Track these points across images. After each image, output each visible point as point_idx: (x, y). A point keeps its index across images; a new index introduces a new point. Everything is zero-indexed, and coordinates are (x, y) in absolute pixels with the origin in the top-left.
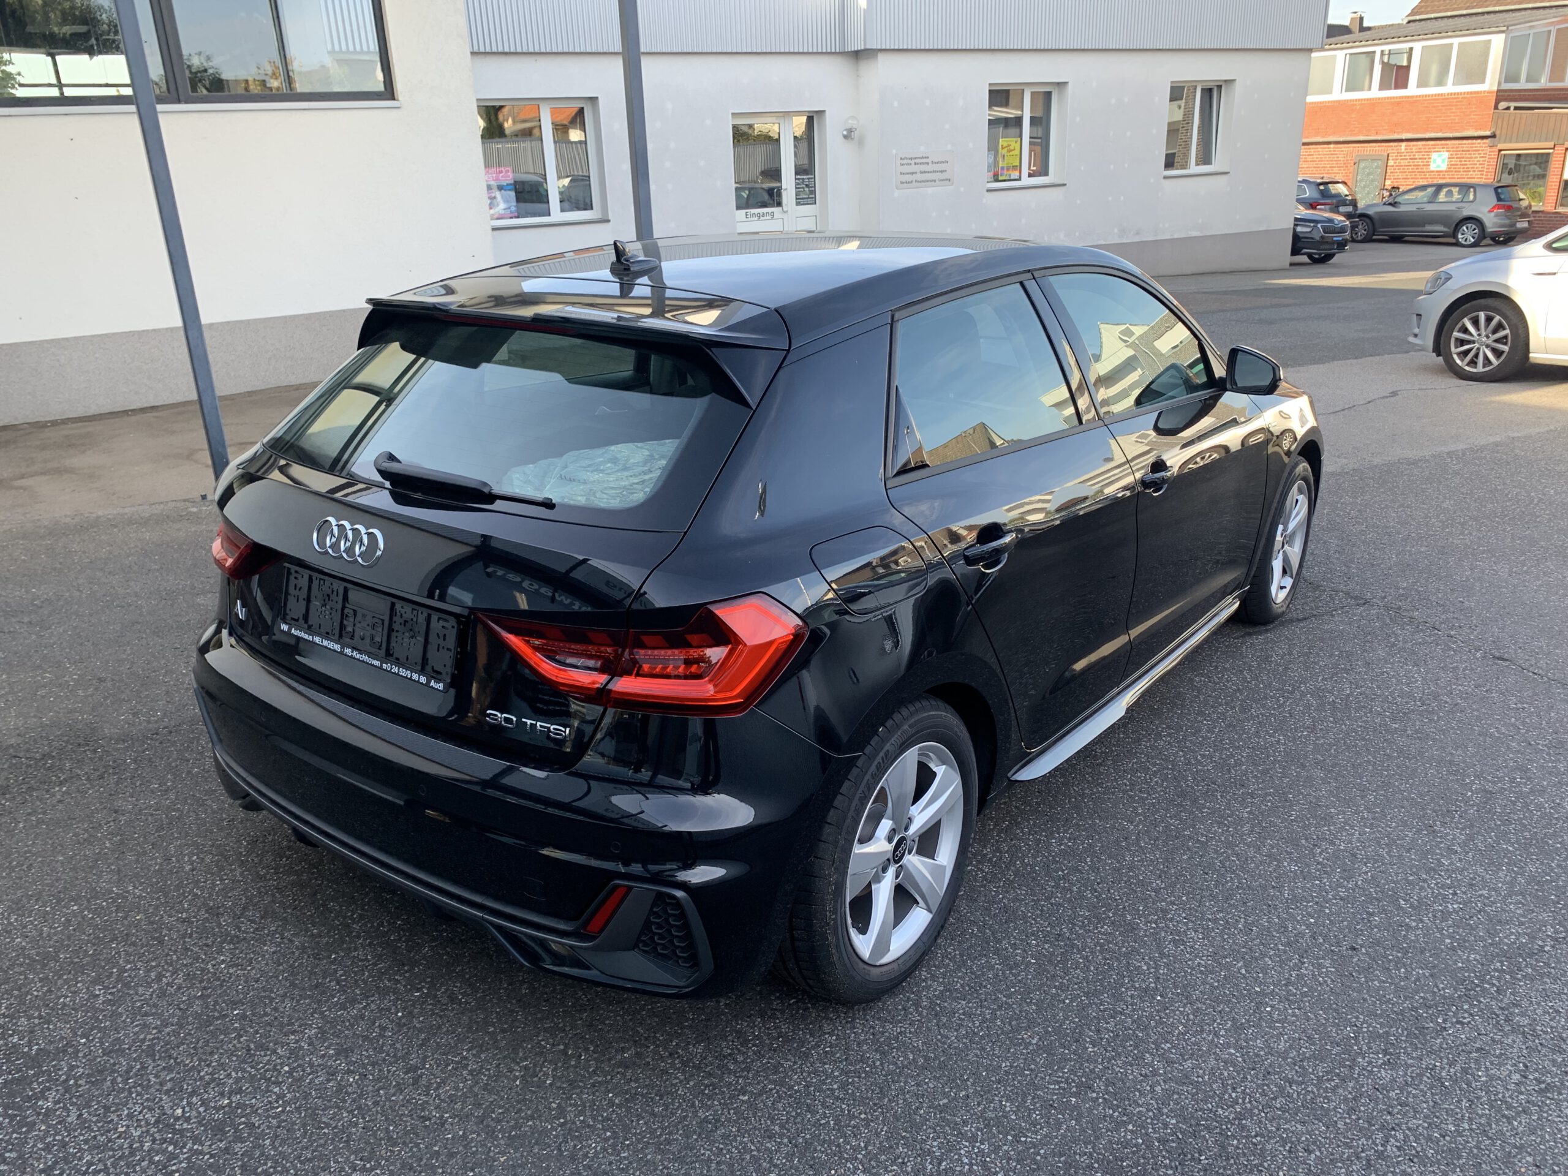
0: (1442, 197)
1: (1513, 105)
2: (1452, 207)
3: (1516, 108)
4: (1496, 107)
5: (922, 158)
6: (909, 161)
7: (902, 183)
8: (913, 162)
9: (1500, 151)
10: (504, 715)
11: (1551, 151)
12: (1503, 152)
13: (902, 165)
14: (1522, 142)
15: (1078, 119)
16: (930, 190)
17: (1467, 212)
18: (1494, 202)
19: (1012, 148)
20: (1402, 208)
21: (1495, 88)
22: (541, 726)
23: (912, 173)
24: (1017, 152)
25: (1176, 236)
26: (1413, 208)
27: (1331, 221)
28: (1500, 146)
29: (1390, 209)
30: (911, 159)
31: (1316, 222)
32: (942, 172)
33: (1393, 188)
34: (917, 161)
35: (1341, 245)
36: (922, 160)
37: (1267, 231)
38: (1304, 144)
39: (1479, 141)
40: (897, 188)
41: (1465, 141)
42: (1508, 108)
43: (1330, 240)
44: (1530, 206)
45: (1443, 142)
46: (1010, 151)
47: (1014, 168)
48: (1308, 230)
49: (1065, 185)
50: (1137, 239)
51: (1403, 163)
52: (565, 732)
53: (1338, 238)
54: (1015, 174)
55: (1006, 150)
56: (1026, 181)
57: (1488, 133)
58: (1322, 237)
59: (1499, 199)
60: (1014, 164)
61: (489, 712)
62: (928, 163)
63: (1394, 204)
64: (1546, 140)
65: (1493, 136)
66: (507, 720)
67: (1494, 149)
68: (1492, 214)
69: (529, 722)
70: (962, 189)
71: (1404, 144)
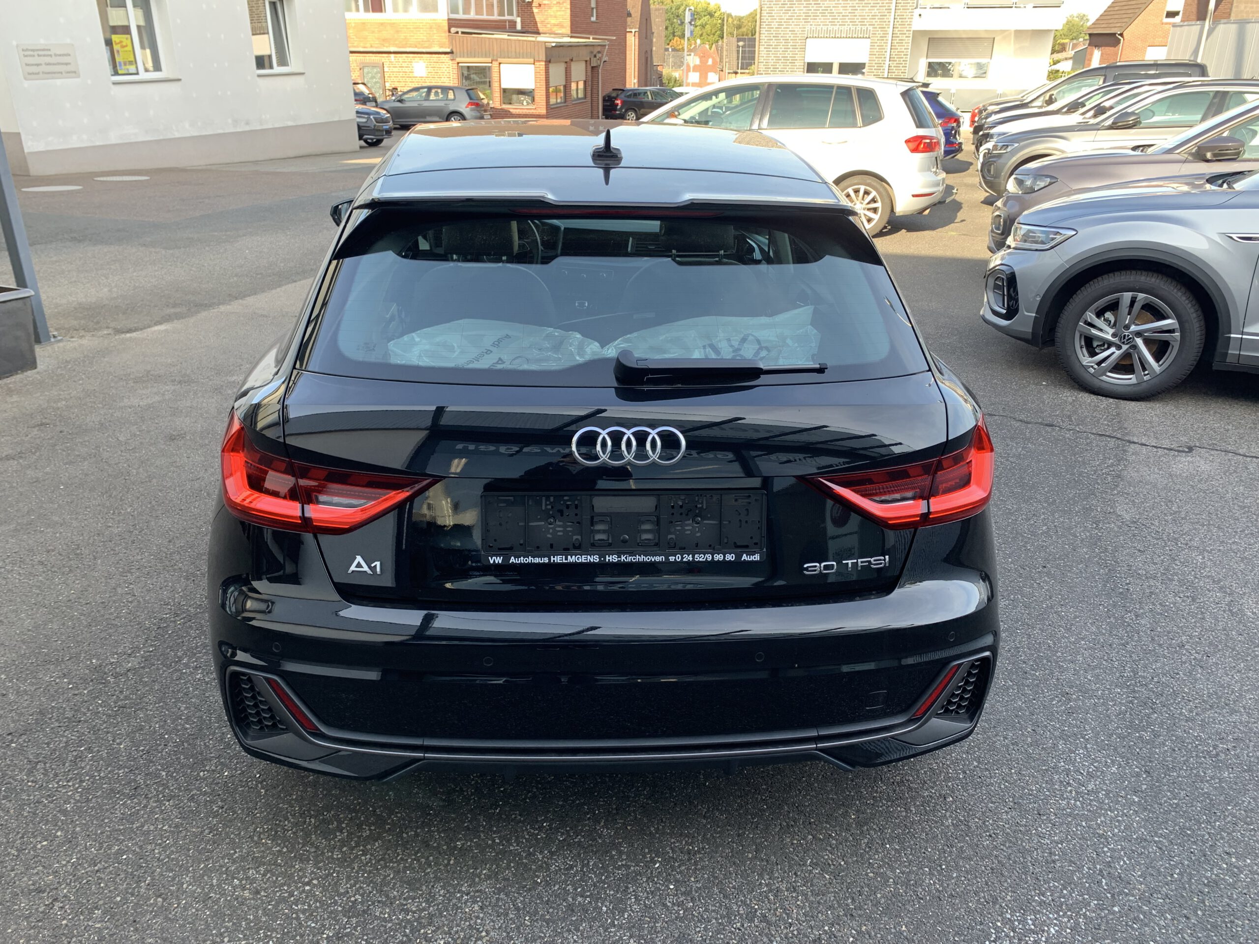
0: (432, 97)
1: (460, 30)
2: (442, 104)
3: (463, 33)
4: (449, 32)
5: (44, 50)
6: (32, 53)
7: (29, 74)
8: (36, 53)
9: (458, 63)
10: (823, 564)
11: (490, 65)
12: (460, 64)
13: (26, 56)
14: (471, 57)
15: (179, 21)
16: (58, 82)
17: (452, 107)
18: (468, 100)
19: (124, 44)
20: (407, 104)
21: (446, 18)
22: (862, 562)
23: (38, 65)
24: (129, 48)
25: (277, 125)
26: (415, 104)
27: (378, 113)
28: (458, 60)
29: (399, 105)
30: (33, 50)
31: (368, 114)
32: (67, 64)
33: (394, 89)
34: (41, 53)
35: (388, 132)
36: (44, 51)
37: (339, 121)
38: (352, 52)
39: (443, 56)
40: (26, 79)
41: (434, 56)
42: (457, 33)
43: (381, 129)
44: (488, 104)
45: (419, 55)
46: (123, 47)
47: (131, 63)
48: (364, 120)
49: (179, 80)
50: (247, 128)
51: (396, 70)
52: (885, 560)
53: (386, 127)
54: (132, 69)
55: (119, 45)
56: (143, 76)
57: (448, 50)
58: (375, 126)
59: (471, 98)
60: (130, 59)
61: (806, 566)
62: (51, 56)
63: (401, 101)
64: (486, 57)
65: (452, 53)
66: (826, 567)
67: (454, 62)
68: (468, 109)
69: (850, 562)
70: (89, 82)
71: (392, 55)
